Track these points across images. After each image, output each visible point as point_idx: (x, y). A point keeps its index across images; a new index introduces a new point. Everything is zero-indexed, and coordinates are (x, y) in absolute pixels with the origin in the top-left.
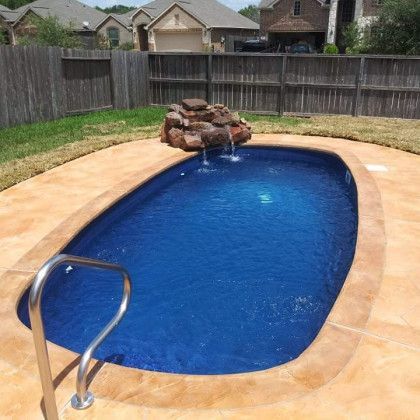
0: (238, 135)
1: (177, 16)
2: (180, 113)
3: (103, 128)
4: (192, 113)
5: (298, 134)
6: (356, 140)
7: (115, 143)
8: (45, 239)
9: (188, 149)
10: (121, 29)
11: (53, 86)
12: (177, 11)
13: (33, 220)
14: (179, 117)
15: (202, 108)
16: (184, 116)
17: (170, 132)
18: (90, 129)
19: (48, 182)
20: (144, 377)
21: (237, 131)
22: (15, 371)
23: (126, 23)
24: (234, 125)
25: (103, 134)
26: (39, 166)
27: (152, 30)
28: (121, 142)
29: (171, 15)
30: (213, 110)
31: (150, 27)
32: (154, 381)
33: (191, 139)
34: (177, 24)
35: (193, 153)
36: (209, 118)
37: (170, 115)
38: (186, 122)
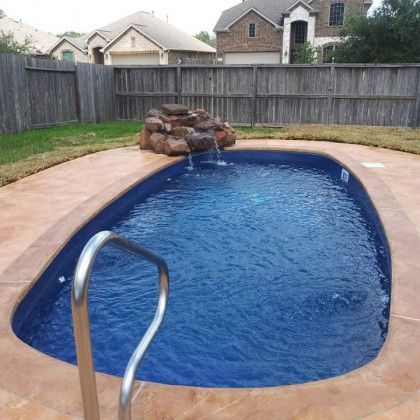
0: (223, 139)
1: (133, 39)
2: (160, 118)
3: (72, 140)
4: (174, 118)
5: (281, 139)
6: (341, 142)
7: (90, 152)
8: (32, 246)
9: (173, 154)
10: (76, 52)
11: (16, 96)
12: (133, 33)
13: (13, 228)
14: (160, 122)
15: (183, 113)
16: (165, 122)
17: (152, 137)
18: (59, 140)
19: (23, 190)
20: (198, 396)
21: (221, 135)
22: (25, 402)
23: (81, 47)
24: (218, 129)
25: (74, 145)
26: (10, 175)
27: (108, 53)
28: (97, 151)
29: (128, 38)
30: (194, 115)
31: (106, 49)
32: (212, 400)
33: (175, 144)
34: (134, 46)
35: (179, 158)
36: (191, 122)
37: (150, 120)
38: (168, 127)
